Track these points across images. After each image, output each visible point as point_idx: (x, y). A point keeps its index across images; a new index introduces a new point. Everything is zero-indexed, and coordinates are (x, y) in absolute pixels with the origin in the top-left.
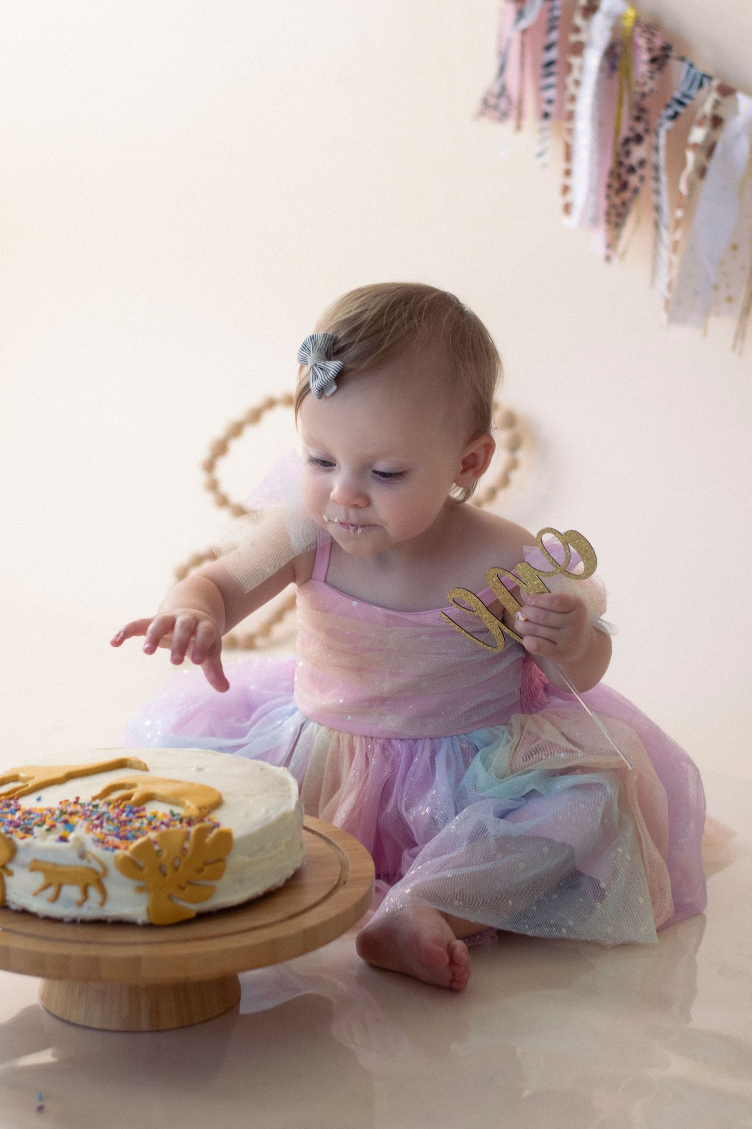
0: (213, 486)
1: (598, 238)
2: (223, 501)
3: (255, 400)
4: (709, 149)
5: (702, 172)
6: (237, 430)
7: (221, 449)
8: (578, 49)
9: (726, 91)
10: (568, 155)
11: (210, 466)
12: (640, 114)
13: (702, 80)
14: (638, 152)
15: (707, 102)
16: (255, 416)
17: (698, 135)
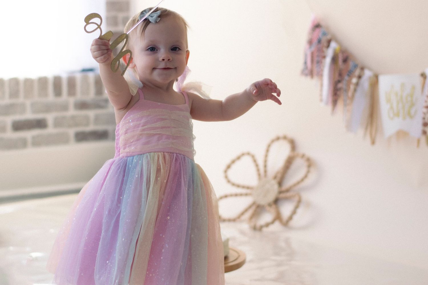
0: (226, 177)
1: (329, 108)
2: (229, 181)
3: (238, 153)
4: (357, 84)
5: (355, 90)
6: (233, 162)
7: (229, 167)
8: (324, 57)
9: (362, 69)
10: (322, 85)
11: (226, 171)
12: (340, 75)
13: (356, 66)
14: (340, 85)
15: (357, 72)
16: (239, 158)
17: (354, 80)
